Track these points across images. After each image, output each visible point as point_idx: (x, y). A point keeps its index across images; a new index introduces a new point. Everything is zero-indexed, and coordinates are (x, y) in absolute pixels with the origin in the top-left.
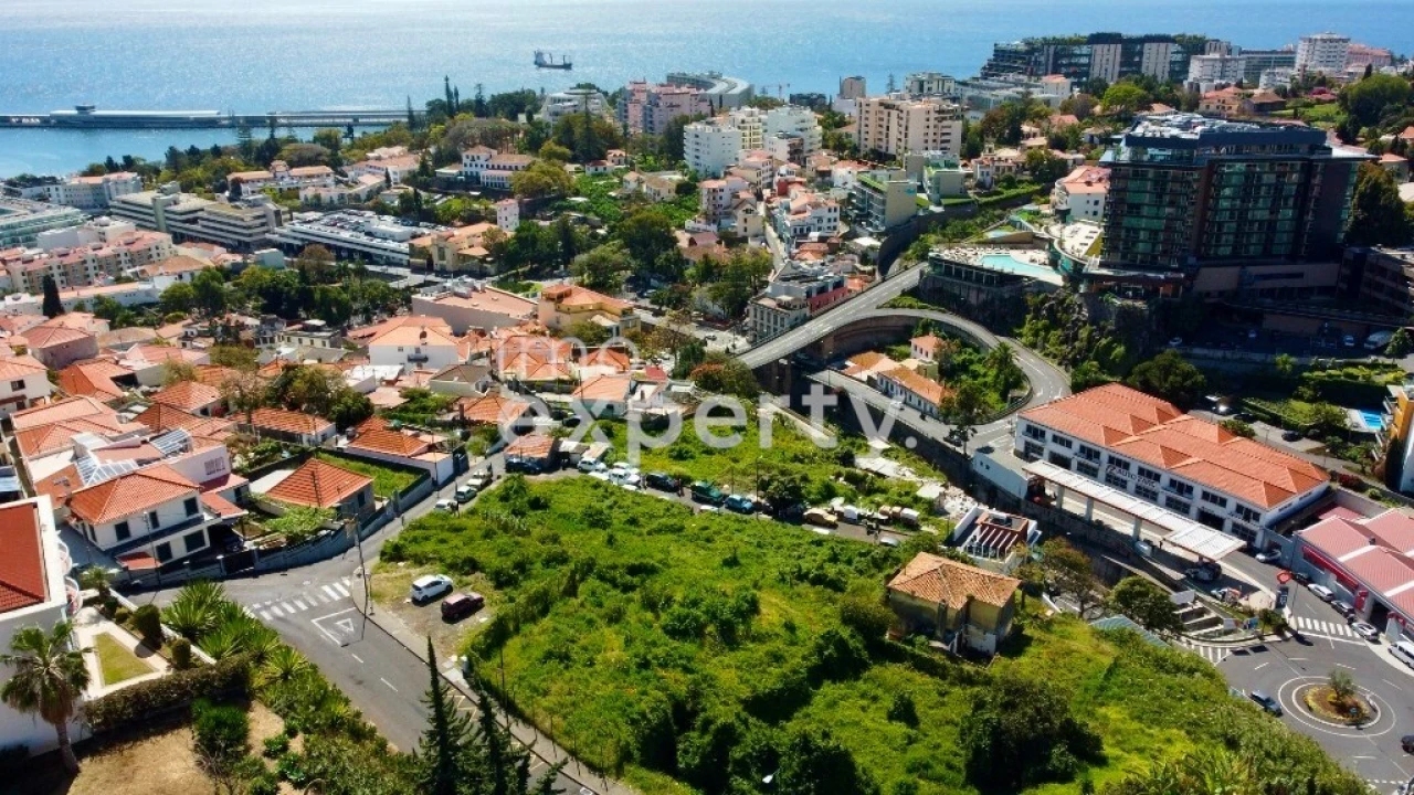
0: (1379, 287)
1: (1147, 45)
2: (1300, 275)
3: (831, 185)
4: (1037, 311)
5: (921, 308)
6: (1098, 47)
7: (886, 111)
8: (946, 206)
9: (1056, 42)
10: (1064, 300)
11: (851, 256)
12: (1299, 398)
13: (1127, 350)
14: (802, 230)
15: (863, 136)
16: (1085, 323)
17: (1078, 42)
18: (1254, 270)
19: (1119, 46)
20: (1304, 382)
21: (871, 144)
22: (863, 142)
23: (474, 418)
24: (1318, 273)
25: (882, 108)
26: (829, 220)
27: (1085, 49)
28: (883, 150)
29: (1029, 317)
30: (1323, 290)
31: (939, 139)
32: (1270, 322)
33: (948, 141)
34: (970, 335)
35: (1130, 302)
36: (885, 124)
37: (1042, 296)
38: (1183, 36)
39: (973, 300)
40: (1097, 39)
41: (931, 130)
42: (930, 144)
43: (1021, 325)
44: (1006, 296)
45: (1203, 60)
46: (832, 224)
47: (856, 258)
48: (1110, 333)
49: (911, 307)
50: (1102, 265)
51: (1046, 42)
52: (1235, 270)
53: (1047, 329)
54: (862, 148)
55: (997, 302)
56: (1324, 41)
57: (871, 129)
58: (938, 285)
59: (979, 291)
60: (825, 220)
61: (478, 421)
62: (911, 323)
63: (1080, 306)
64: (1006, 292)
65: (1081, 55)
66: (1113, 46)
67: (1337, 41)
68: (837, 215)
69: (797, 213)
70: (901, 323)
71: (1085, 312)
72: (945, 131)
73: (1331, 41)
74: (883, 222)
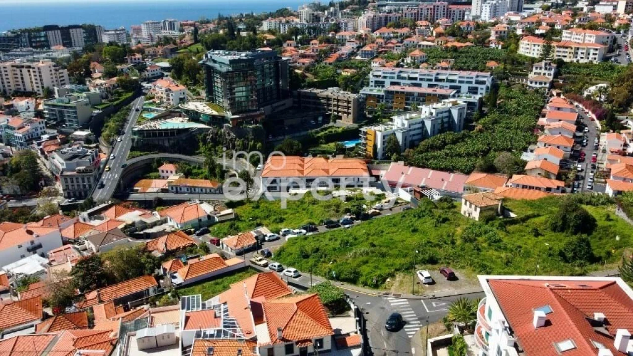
0: (309, 103)
1: (71, 30)
2: (284, 105)
3: (16, 111)
4: (204, 141)
5: (145, 155)
6: (50, 33)
7: (18, 70)
8: (102, 109)
9: (27, 31)
10: (217, 133)
11: (78, 142)
12: (322, 143)
13: (262, 143)
14: (32, 136)
15: (6, 84)
16: (235, 139)
17: (38, 30)
18: (274, 105)
19: (59, 31)
20: (319, 138)
21: (13, 88)
22: (7, 88)
24: (288, 102)
25: (15, 68)
26: (41, 129)
27: (43, 34)
28: (22, 90)
29: (201, 144)
30: (290, 108)
31: (59, 80)
32: (288, 122)
33: (64, 80)
34: (181, 159)
35: (254, 126)
36: (19, 76)
37: (203, 134)
38: (85, 25)
39: (166, 144)
40: (47, 28)
41: (54, 76)
42: (55, 83)
43: (198, 148)
44: (184, 138)
45: (109, 34)
46: (43, 130)
47: (82, 142)
48: (252, 139)
49: (141, 155)
50: (233, 114)
51: (23, 31)
52: (270, 106)
53: (214, 146)
54: (8, 92)
55: (181, 142)
56: (152, 23)
57: (11, 80)
58: (145, 143)
59: (169, 140)
60: (39, 129)
62: (148, 162)
63: (229, 133)
64: (184, 136)
65: (40, 37)
66: (56, 31)
67: (156, 23)
68: (44, 125)
69: (20, 128)
70: (142, 163)
71: (232, 134)
72: (61, 75)
73: (154, 23)
74: (77, 122)
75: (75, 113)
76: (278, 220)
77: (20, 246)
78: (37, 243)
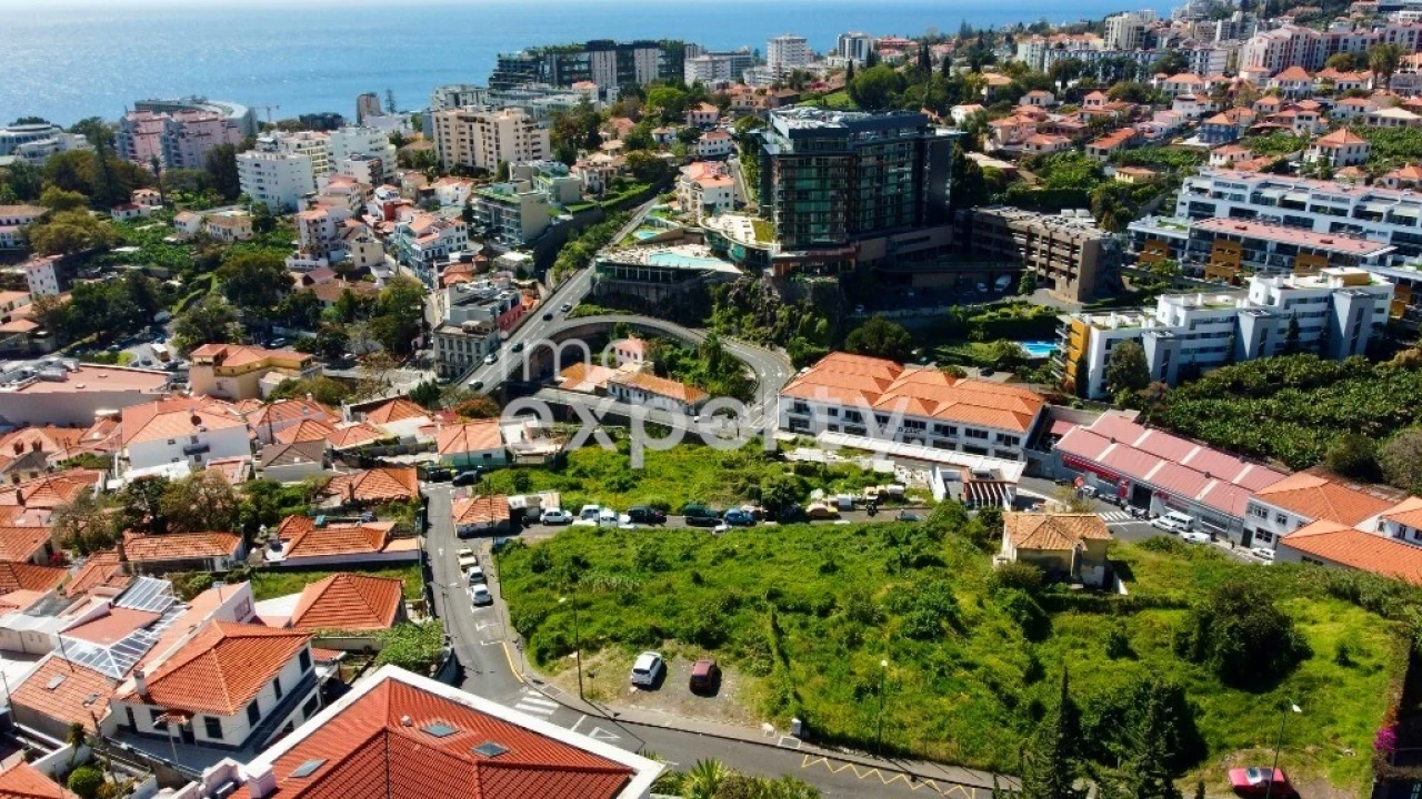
0: (988, 240)
1: (636, 51)
2: (927, 238)
3: (438, 203)
4: (723, 299)
5: (605, 313)
6: (597, 55)
7: (467, 125)
8: (574, 213)
9: (556, 50)
10: (749, 286)
11: (503, 273)
12: (974, 339)
13: (829, 322)
14: (440, 251)
15: (445, 151)
16: (779, 304)
17: (575, 50)
18: (897, 238)
19: (614, 53)
20: (974, 325)
21: (455, 159)
22: (446, 158)
23: (369, 497)
24: (939, 235)
25: (462, 122)
26: (458, 240)
27: (585, 57)
28: (470, 164)
29: (715, 307)
30: (946, 249)
31: (531, 148)
32: (920, 281)
33: (539, 150)
34: (665, 332)
35: (819, 279)
36: (467, 137)
37: (724, 285)
38: (665, 41)
39: (652, 297)
40: (594, 46)
41: (521, 141)
42: (523, 155)
43: (709, 315)
44: (687, 290)
45: (697, 63)
46: (462, 243)
47: (510, 274)
48: (809, 309)
49: (596, 314)
50: (784, 249)
51: (549, 51)
52: (882, 240)
53: (738, 315)
54: (446, 165)
55: (679, 297)
56: (788, 42)
57: (453, 144)
58: (612, 289)
59: (658, 289)
60: (455, 240)
61: (374, 500)
62: (604, 329)
63: (769, 290)
64: (686, 286)
65: (579, 62)
66: (608, 53)
67: (798, 41)
68: (465, 233)
69: (423, 235)
70: (593, 330)
71: (775, 293)
72: (535, 140)
73: (793, 41)
74: (520, 238)
75: (518, 216)
76: (616, 486)
77: (172, 442)
78: (202, 441)
